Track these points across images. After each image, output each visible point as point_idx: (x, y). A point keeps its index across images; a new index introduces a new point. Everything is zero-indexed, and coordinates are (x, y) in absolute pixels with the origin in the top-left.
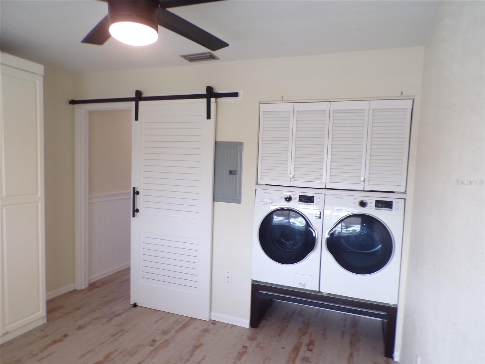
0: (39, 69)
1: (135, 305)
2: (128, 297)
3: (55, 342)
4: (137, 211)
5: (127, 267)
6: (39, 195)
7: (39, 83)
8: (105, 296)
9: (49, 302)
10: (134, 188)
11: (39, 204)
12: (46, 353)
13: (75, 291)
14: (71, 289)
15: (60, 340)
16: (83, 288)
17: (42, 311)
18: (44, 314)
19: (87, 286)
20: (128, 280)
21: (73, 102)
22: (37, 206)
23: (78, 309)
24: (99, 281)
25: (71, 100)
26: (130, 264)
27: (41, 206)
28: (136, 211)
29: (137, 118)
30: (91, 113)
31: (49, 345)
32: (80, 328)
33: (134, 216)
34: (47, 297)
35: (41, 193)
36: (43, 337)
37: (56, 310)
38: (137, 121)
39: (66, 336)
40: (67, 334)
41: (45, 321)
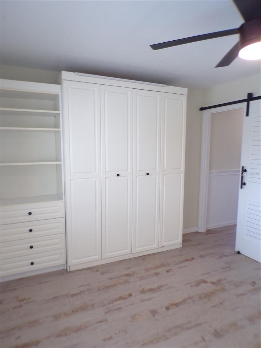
0: (185, 91)
1: (239, 253)
2: (234, 246)
3: (187, 260)
4: (245, 184)
5: (234, 224)
6: (182, 169)
7: (184, 99)
8: (217, 241)
9: (184, 235)
10: (243, 167)
11: (182, 174)
12: (182, 265)
13: (197, 233)
14: (195, 231)
15: (190, 260)
16: (203, 231)
17: (180, 240)
18: (181, 242)
19: (205, 231)
20: (234, 234)
21: (202, 109)
22: (181, 176)
23: (200, 244)
24: (213, 229)
25: (200, 108)
26: (236, 222)
27: (182, 176)
28: (243, 184)
29: (247, 115)
30: (213, 115)
31: (184, 261)
32: (201, 256)
33: (241, 188)
34: (183, 232)
35: (183, 168)
36: (181, 255)
37: (187, 241)
38: (247, 117)
39: (193, 259)
40: (194, 258)
41: (181, 246)
